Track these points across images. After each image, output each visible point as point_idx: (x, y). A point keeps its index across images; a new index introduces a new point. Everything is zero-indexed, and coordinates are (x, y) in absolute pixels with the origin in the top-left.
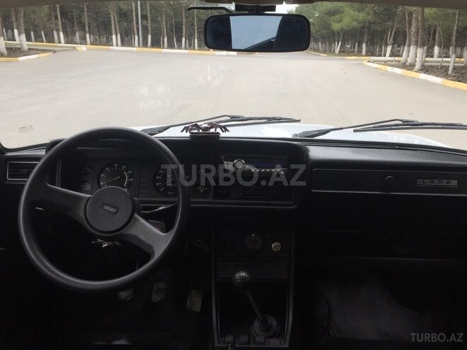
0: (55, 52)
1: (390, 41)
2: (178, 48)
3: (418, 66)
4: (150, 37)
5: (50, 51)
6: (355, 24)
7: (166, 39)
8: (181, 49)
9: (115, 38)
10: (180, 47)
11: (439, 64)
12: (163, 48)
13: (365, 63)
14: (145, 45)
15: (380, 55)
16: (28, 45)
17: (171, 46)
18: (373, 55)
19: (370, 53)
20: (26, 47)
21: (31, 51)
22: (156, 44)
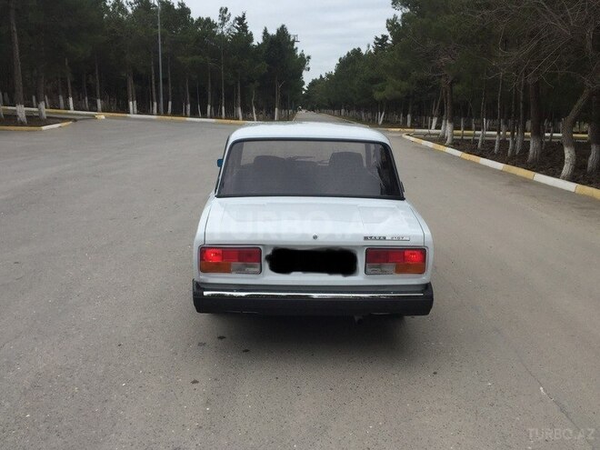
0: (75, 120)
1: (435, 112)
2: (202, 117)
3: (449, 141)
4: (170, 103)
5: (70, 120)
6: (398, 93)
7: (189, 106)
8: (206, 117)
9: (132, 105)
10: (204, 115)
11: (471, 138)
12: (186, 116)
13: (404, 136)
14: (166, 113)
15: (426, 128)
16: (47, 113)
17: (194, 114)
18: (420, 127)
19: (417, 124)
20: (45, 115)
21: (50, 120)
22: (177, 111)
